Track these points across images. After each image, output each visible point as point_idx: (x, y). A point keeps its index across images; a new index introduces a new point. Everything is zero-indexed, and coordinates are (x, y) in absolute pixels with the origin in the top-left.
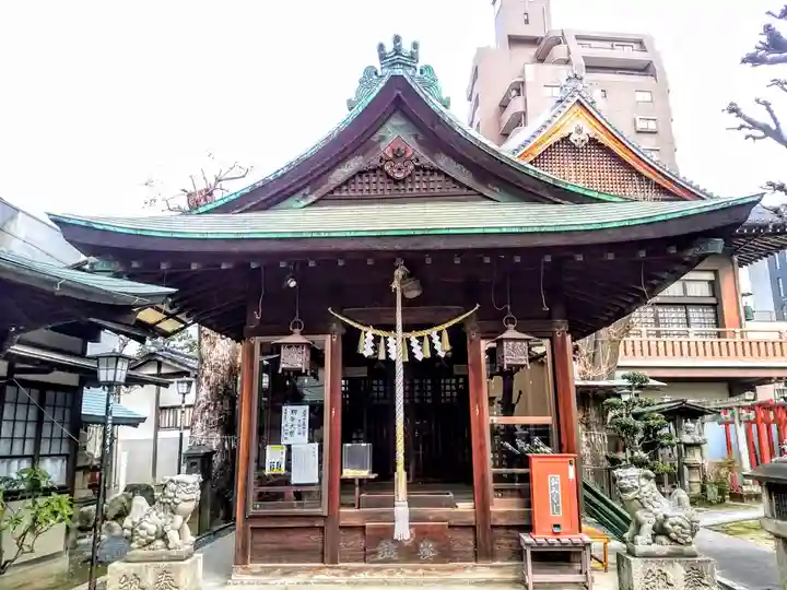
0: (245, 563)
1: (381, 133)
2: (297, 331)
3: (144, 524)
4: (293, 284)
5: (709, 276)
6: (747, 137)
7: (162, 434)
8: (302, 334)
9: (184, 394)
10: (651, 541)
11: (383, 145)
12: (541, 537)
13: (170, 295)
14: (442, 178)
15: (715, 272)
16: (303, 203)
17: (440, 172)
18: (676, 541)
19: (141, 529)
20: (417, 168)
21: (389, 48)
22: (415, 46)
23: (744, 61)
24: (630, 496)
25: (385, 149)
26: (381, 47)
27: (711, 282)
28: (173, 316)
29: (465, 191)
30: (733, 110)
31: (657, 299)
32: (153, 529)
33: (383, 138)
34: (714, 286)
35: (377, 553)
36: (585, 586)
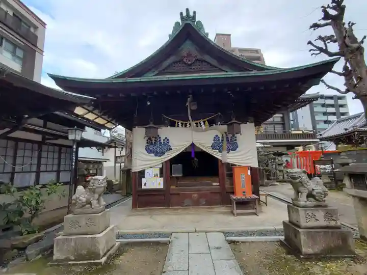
0: (136, 208)
2: (151, 123)
3: (81, 198)
4: (149, 104)
5: (281, 115)
6: (312, 55)
7: (117, 165)
9: (121, 152)
10: (306, 200)
11: (183, 51)
12: (239, 196)
13: (92, 100)
14: (206, 64)
15: (283, 114)
16: (153, 74)
17: (205, 62)
19: (80, 200)
20: (197, 60)
21: (185, 14)
22: (194, 13)
23: (311, 27)
24: (298, 180)
25: (184, 53)
26: (181, 14)
27: (281, 117)
28: (110, 122)
29: (215, 68)
30: (310, 43)
31: (265, 122)
32: (84, 200)
33: (183, 49)
34: (283, 118)
35: (183, 203)
36: (255, 214)
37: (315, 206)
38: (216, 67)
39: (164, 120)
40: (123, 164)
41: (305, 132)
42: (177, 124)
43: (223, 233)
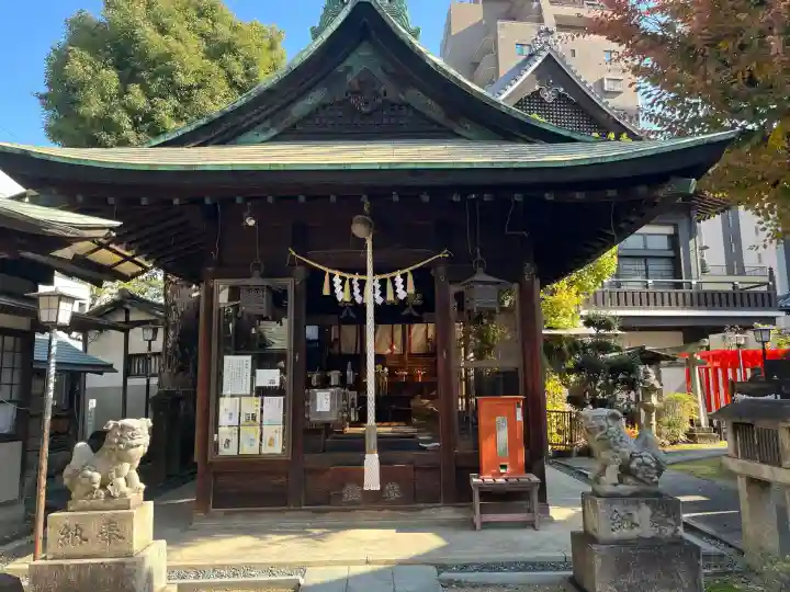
0: (208, 508)
1: (348, 63)
2: (257, 273)
4: (251, 222)
5: (669, 230)
7: (131, 382)
8: (263, 276)
9: (150, 342)
11: (350, 78)
12: (488, 477)
13: (113, 228)
14: (411, 113)
15: (676, 226)
16: (264, 137)
17: (409, 107)
18: (643, 482)
25: (352, 81)
27: (670, 236)
28: (131, 259)
29: (435, 127)
33: (349, 69)
34: (674, 241)
35: (341, 495)
36: (531, 525)
37: (635, 495)
38: (439, 125)
39: (292, 265)
40: (154, 381)
41: (740, 286)
42: (327, 278)
43: (436, 565)
